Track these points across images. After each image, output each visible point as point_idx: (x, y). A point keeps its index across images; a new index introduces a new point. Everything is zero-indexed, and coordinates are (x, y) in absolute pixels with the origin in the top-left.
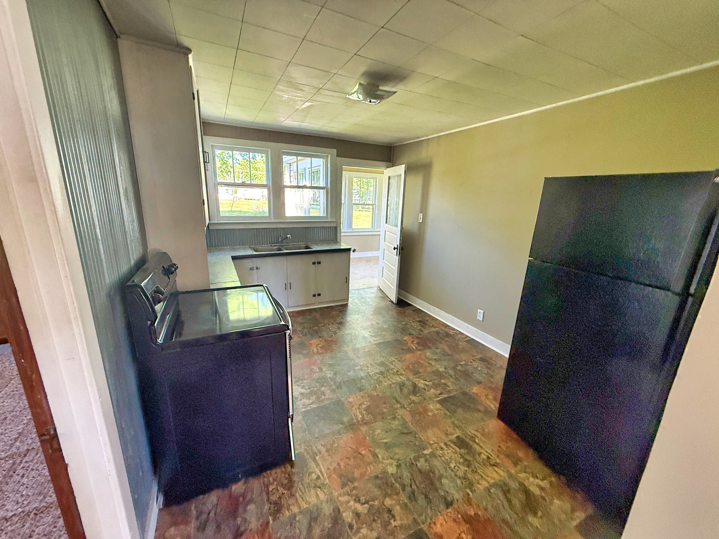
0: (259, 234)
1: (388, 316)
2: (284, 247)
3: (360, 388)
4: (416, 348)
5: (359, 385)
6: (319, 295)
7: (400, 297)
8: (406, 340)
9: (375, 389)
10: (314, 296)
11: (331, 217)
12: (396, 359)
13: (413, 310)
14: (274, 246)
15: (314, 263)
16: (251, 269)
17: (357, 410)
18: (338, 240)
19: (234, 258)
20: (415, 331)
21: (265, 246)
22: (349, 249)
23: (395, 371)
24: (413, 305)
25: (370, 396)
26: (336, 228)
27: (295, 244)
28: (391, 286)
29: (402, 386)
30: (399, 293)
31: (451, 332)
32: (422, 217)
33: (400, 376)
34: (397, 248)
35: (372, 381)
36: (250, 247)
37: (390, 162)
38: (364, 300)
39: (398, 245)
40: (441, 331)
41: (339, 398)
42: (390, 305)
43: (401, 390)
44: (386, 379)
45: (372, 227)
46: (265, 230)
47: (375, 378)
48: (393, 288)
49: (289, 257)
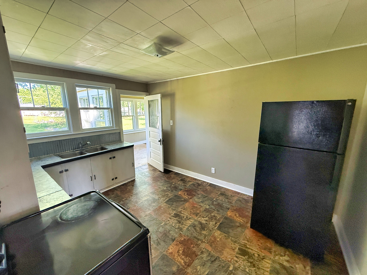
0: (62, 145)
1: (162, 181)
2: (84, 150)
3: (172, 239)
4: (188, 198)
5: (170, 237)
6: (116, 178)
7: (165, 168)
8: (180, 194)
9: (181, 235)
10: (113, 179)
11: (116, 126)
12: (182, 209)
13: (174, 174)
14: (75, 151)
15: (110, 158)
16: (61, 172)
17: (178, 257)
18: (122, 140)
19: (44, 167)
20: (182, 187)
21: (68, 152)
22: (133, 146)
23: (185, 217)
24: (173, 171)
25: (181, 242)
26: (120, 133)
27: (92, 147)
28: (159, 163)
29: (194, 226)
30: (164, 166)
31: (200, 183)
32: (172, 123)
33: (190, 220)
34: (161, 141)
35: (176, 230)
36: (55, 155)
37: (147, 92)
38: (144, 174)
39: (161, 139)
40: (195, 183)
41: (162, 253)
42: (161, 174)
43: (195, 229)
44: (183, 226)
45: (133, 128)
46: (67, 140)
47: (177, 227)
48: (160, 163)
49: (92, 158)
